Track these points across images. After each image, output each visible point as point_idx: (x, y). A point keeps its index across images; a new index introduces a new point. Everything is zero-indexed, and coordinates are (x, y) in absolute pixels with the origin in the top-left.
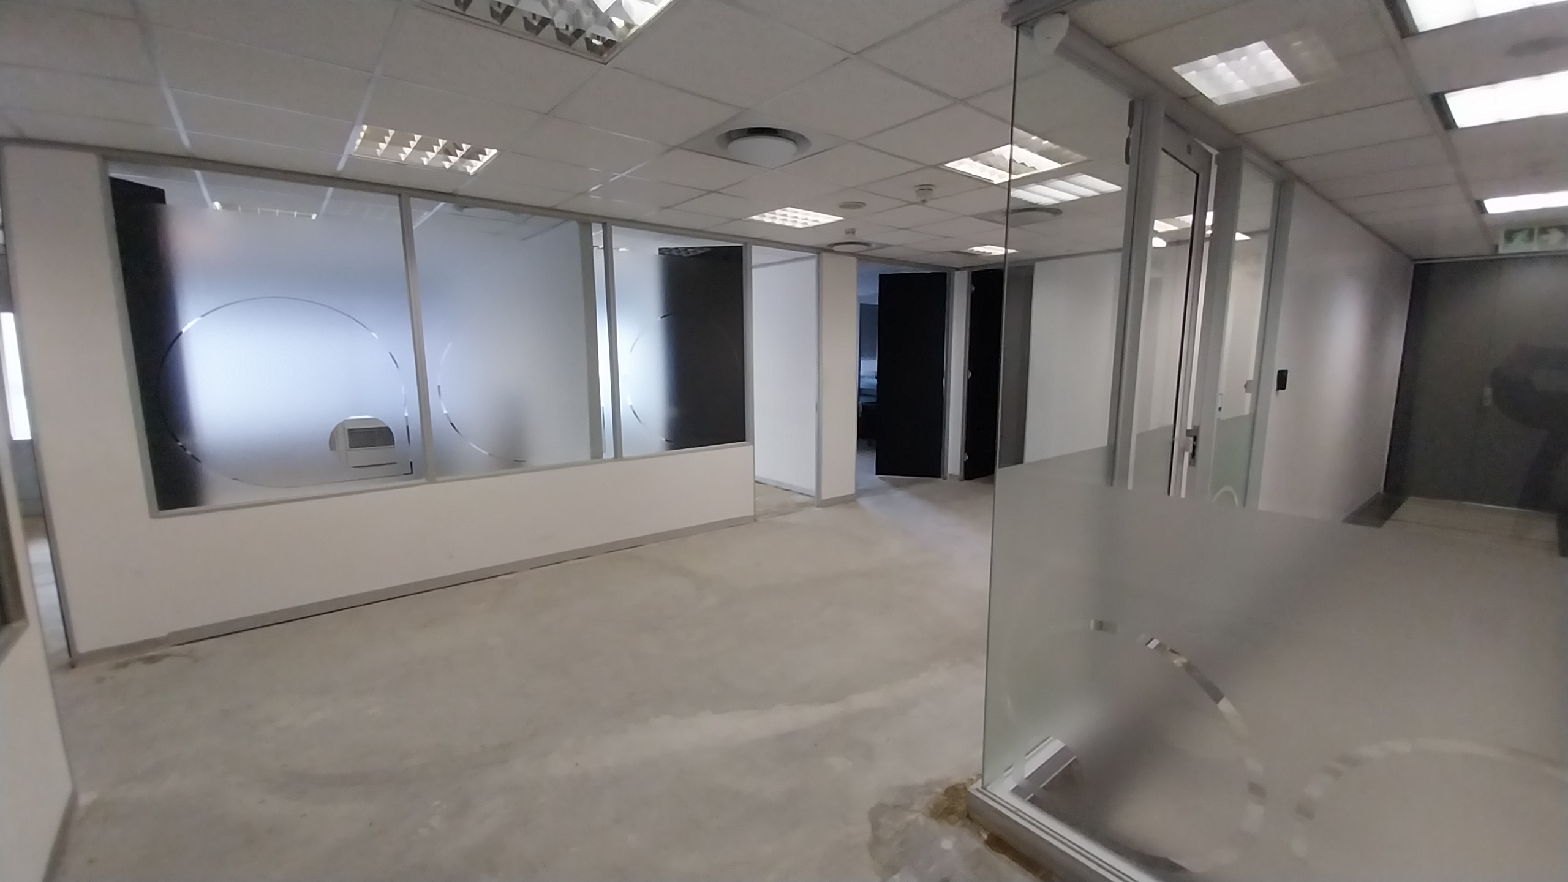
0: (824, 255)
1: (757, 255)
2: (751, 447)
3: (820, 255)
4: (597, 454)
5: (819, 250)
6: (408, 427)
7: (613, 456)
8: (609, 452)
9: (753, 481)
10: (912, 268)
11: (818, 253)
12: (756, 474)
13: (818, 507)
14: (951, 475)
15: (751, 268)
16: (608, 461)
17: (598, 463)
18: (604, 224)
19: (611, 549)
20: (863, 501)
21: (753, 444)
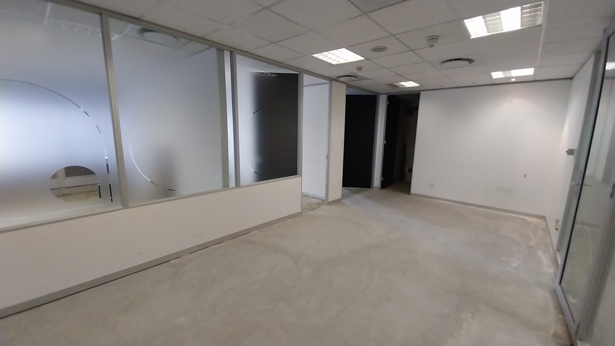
0: (334, 82)
1: (306, 79)
2: (301, 177)
3: (332, 82)
4: (226, 185)
5: (331, 79)
6: (107, 165)
7: (235, 185)
8: (232, 183)
9: (301, 195)
10: (367, 93)
11: (331, 81)
12: (303, 191)
13: (327, 205)
14: (375, 187)
15: (303, 86)
16: (233, 188)
17: (228, 190)
18: (231, 52)
19: (233, 236)
20: (344, 201)
21: (302, 176)
